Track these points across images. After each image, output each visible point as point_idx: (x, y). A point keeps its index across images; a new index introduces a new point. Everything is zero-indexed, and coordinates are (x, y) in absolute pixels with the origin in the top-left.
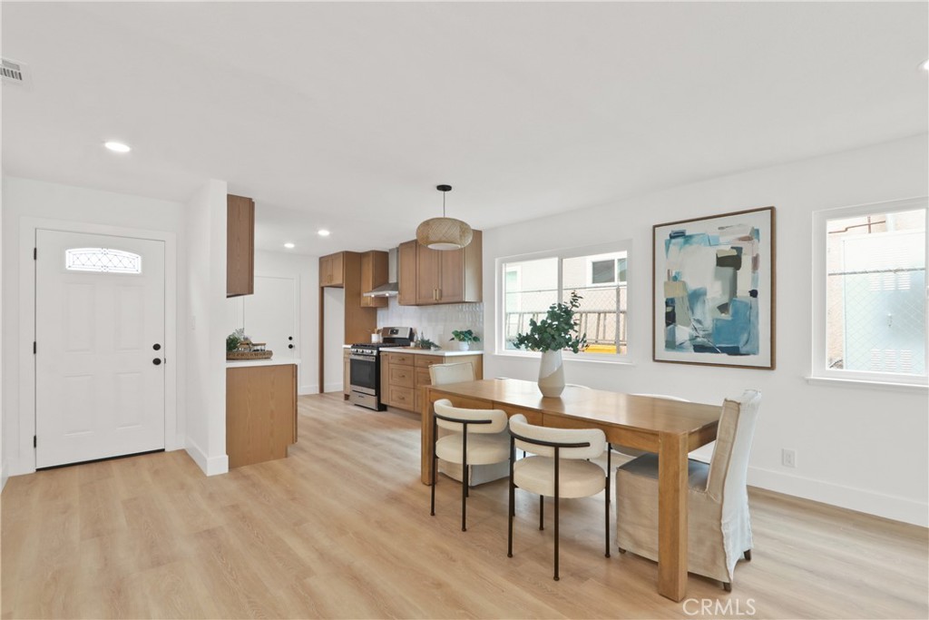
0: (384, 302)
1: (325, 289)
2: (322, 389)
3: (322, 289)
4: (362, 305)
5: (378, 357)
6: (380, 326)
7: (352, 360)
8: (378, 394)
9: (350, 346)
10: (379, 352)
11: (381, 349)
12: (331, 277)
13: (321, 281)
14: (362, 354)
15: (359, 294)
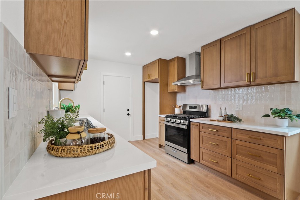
0: (183, 88)
1: (146, 83)
2: (144, 138)
3: (144, 83)
4: (169, 91)
5: (189, 126)
6: (180, 103)
7: (166, 126)
8: (189, 152)
9: (164, 116)
10: (190, 122)
11: (191, 120)
12: (150, 76)
13: (144, 78)
14: (175, 123)
15: (167, 85)
